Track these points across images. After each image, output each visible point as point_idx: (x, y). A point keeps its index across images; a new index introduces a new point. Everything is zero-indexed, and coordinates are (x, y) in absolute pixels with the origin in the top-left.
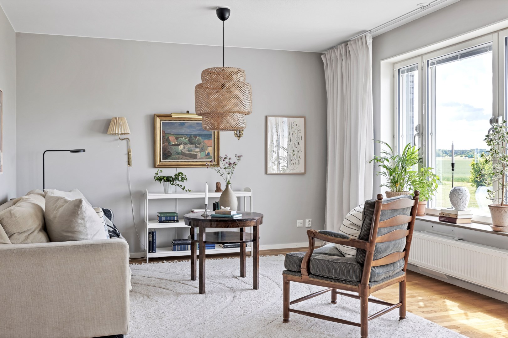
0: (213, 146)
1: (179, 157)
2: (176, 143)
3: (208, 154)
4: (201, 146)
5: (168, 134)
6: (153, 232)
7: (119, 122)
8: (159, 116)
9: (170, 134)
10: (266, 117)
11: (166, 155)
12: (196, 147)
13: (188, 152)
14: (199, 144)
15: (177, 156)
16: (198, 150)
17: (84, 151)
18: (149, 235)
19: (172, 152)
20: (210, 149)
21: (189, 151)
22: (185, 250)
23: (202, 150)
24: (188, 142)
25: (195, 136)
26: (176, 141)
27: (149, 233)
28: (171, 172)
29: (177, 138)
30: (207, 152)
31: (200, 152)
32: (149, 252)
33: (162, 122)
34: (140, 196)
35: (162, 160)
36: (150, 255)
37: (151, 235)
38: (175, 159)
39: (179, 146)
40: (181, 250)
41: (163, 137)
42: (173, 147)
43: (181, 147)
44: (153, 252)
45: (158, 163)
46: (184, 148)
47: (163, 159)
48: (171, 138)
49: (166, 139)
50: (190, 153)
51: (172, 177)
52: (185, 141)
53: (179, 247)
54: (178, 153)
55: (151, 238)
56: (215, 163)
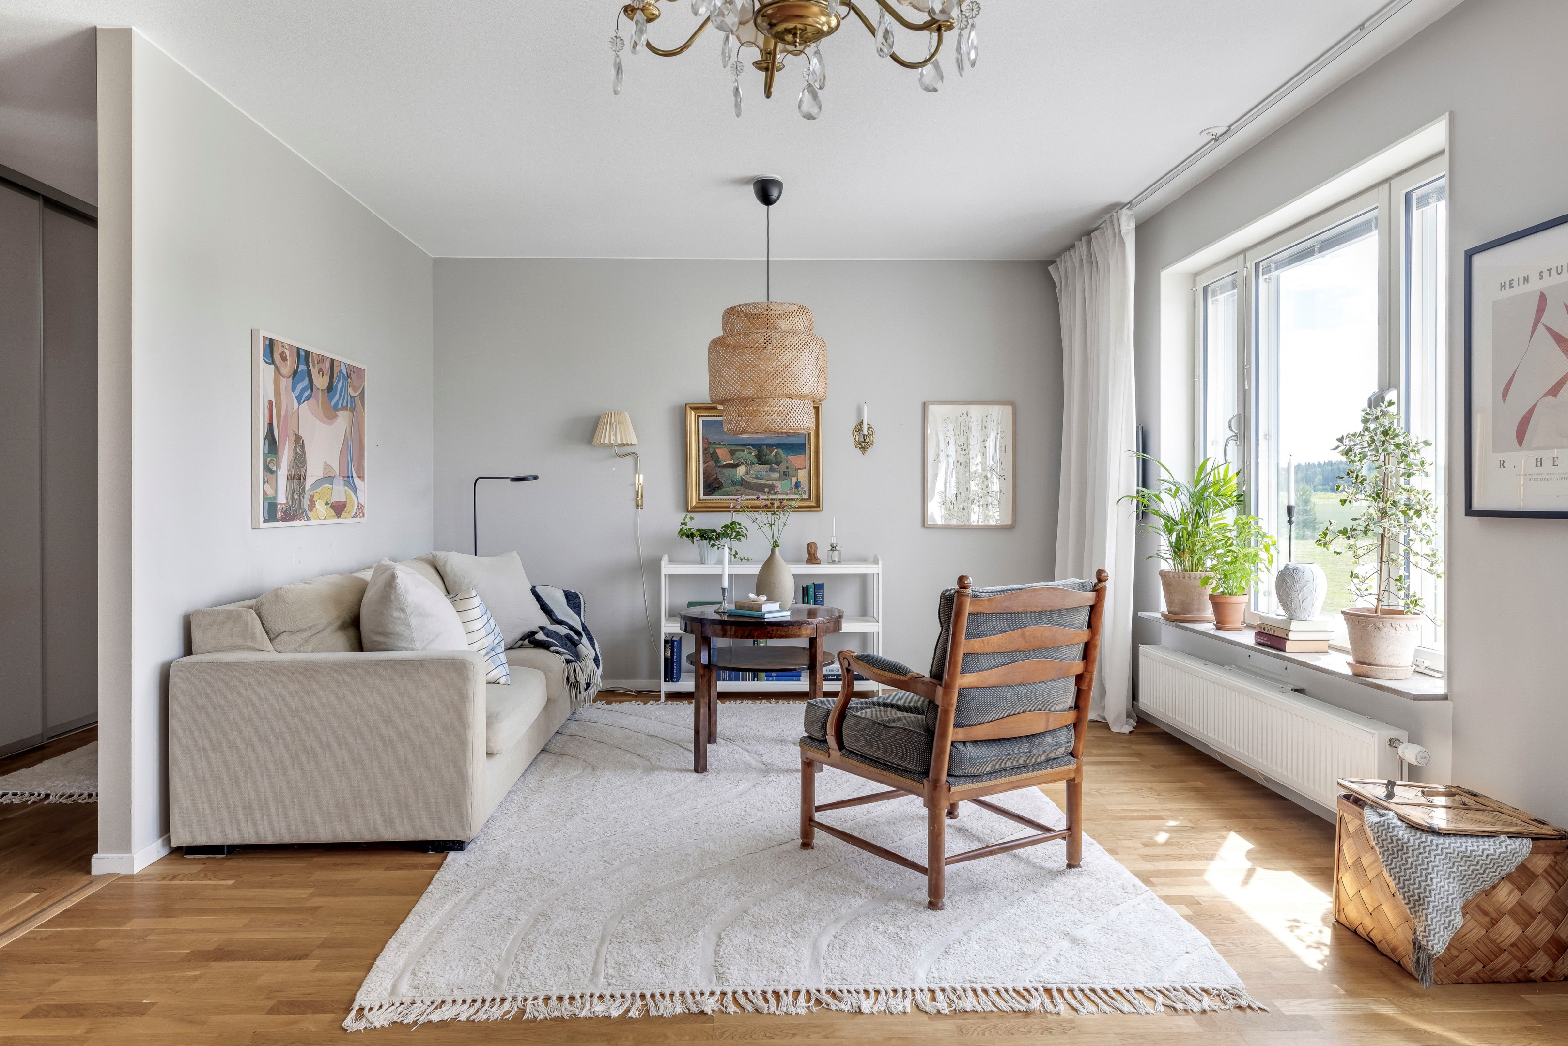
0: (807, 468)
1: (737, 490)
2: (732, 462)
3: (798, 485)
4: (783, 467)
5: (715, 443)
6: (672, 642)
7: (613, 421)
8: (695, 408)
9: (719, 443)
10: (924, 406)
11: (712, 486)
12: (772, 470)
13: (756, 481)
14: (778, 464)
15: (733, 488)
16: (776, 476)
17: (536, 478)
18: (665, 646)
19: (722, 480)
20: (802, 475)
21: (757, 478)
22: (739, 680)
23: (786, 475)
24: (756, 460)
25: (771, 446)
26: (730, 457)
27: (666, 642)
28: (716, 521)
29: (732, 452)
30: (794, 480)
31: (781, 479)
32: (665, 681)
33: (701, 420)
34: (652, 568)
35: (702, 497)
36: (667, 687)
37: (668, 646)
38: (728, 495)
39: (738, 469)
40: (730, 679)
41: (705, 450)
42: (724, 470)
43: (741, 471)
44: (673, 681)
45: (694, 504)
46: (747, 472)
47: (704, 495)
48: (720, 452)
49: (710, 455)
50: (759, 482)
51: (715, 531)
52: (749, 457)
53: (727, 673)
54: (735, 483)
55: (669, 653)
56: (812, 502)
